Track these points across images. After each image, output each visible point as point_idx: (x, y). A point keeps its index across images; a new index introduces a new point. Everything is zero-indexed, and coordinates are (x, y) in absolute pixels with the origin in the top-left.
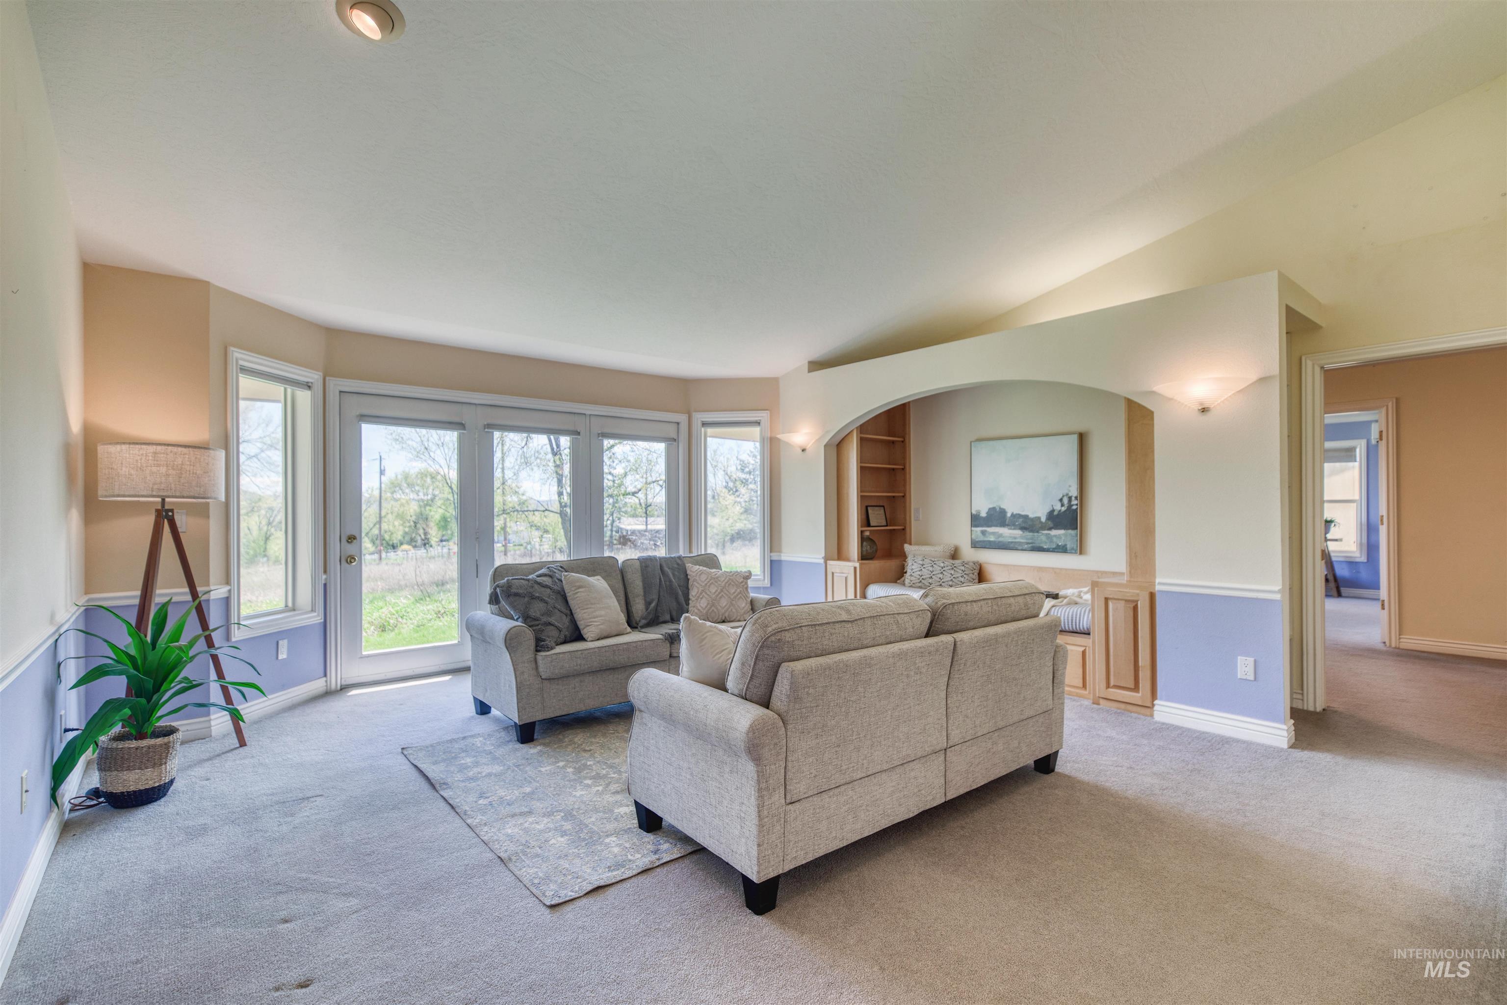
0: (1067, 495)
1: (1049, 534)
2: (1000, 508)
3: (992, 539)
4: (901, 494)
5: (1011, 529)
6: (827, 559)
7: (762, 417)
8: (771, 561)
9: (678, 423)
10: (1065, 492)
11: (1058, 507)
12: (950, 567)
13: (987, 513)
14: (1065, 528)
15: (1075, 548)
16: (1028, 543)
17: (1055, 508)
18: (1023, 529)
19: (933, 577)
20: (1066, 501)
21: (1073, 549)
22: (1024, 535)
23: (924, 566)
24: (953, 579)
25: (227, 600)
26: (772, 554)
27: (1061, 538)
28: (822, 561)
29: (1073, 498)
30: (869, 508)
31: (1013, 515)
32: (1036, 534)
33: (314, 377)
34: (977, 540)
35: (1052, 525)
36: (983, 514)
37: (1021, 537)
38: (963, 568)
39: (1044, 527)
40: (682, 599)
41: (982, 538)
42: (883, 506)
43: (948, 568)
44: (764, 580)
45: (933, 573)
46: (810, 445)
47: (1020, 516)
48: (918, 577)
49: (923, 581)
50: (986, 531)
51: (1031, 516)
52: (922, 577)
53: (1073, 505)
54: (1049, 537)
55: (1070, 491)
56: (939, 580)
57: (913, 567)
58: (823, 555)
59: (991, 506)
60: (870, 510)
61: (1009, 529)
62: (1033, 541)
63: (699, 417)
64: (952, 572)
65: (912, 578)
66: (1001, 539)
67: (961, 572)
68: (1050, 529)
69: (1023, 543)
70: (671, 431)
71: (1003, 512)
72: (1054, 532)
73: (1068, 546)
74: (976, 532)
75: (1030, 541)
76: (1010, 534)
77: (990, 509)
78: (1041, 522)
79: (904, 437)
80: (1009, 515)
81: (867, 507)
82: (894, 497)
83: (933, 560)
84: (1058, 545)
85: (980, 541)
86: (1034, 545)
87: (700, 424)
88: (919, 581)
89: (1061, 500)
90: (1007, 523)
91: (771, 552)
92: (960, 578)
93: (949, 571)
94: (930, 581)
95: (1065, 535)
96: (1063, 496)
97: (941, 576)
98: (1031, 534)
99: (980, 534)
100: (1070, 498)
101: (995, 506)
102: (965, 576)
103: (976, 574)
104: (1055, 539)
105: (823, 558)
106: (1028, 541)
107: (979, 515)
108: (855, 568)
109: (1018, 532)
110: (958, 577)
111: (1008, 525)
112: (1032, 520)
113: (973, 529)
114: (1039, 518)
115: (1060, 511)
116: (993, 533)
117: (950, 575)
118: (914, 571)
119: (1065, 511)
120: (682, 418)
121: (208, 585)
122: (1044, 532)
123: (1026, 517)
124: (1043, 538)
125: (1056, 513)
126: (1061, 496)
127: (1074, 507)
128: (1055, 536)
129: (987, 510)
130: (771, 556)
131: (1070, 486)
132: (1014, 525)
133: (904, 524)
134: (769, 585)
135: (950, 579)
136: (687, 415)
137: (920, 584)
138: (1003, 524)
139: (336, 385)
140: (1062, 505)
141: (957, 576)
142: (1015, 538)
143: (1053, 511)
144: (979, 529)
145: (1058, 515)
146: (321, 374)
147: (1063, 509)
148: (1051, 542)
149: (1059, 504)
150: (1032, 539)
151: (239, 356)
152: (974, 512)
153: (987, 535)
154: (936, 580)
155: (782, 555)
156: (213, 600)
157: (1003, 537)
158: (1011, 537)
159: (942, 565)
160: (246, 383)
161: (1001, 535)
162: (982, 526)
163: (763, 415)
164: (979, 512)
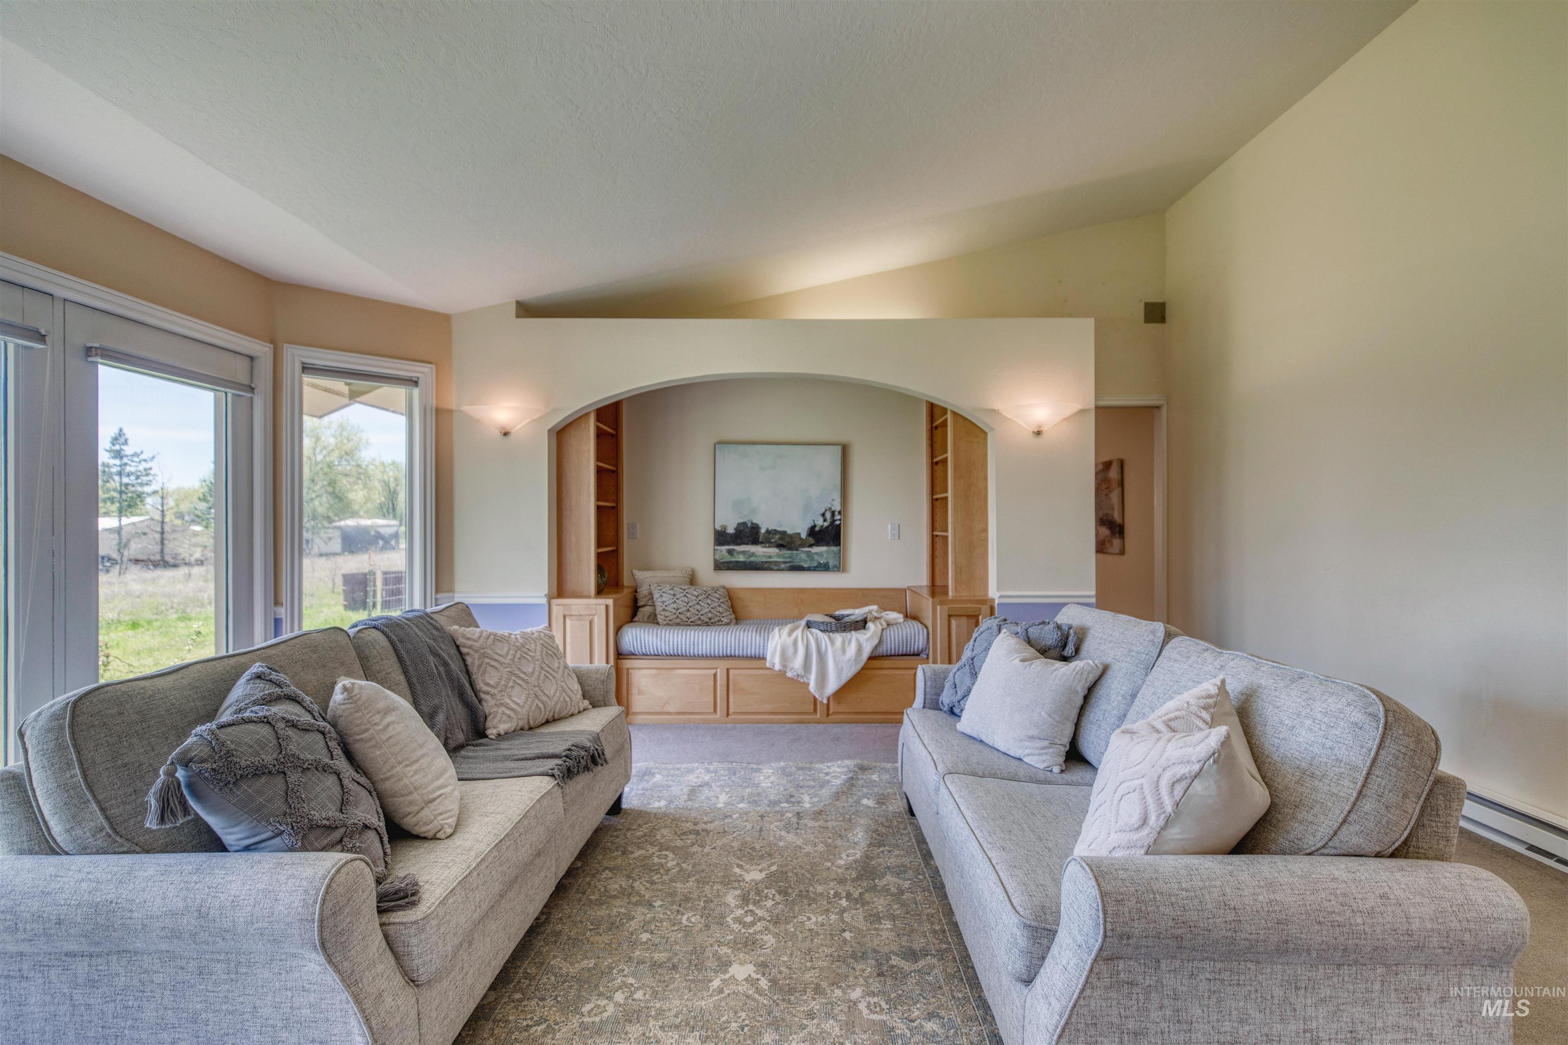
0: (830, 509)
1: (810, 551)
2: (752, 523)
3: (741, 558)
4: (615, 504)
5: (765, 547)
6: (550, 598)
7: (423, 373)
9: (252, 358)
10: (829, 506)
11: (820, 522)
13: (736, 529)
14: (828, 544)
15: (838, 565)
16: (785, 563)
17: (817, 523)
18: (780, 546)
19: (690, 609)
20: (828, 515)
21: (835, 566)
22: (781, 553)
24: (712, 610)
26: (440, 596)
27: (823, 555)
28: (544, 601)
29: (836, 513)
31: (768, 532)
32: (795, 552)
35: (813, 542)
36: (731, 530)
37: (778, 556)
39: (803, 544)
45: (689, 604)
46: (518, 427)
47: (776, 532)
48: (674, 611)
49: (680, 616)
50: (734, 550)
51: (790, 532)
52: (679, 611)
53: (836, 520)
54: (809, 554)
55: (833, 505)
57: (664, 599)
58: (546, 592)
59: (741, 521)
61: (763, 547)
62: (791, 560)
63: (296, 355)
65: (667, 614)
66: (752, 559)
68: (811, 546)
69: (778, 562)
70: (239, 373)
71: (755, 528)
72: (815, 550)
73: (831, 564)
74: (721, 551)
75: (788, 560)
76: (764, 552)
77: (739, 524)
78: (801, 539)
79: (616, 430)
80: (763, 531)
84: (819, 563)
86: (792, 564)
87: (298, 368)
88: (675, 616)
89: (823, 515)
90: (760, 540)
91: (437, 592)
95: (827, 552)
96: (826, 510)
97: (699, 607)
98: (789, 552)
99: (725, 554)
100: (833, 513)
101: (745, 520)
103: (729, 602)
104: (816, 557)
105: (545, 595)
106: (785, 560)
107: (725, 532)
109: (774, 551)
111: (761, 543)
112: (791, 536)
113: (716, 548)
114: (799, 534)
115: (822, 526)
116: (743, 552)
117: (707, 606)
118: (665, 604)
119: (828, 527)
120: (261, 349)
122: (804, 549)
123: (784, 533)
124: (803, 556)
125: (817, 529)
126: (824, 510)
127: (838, 523)
128: (816, 553)
129: (735, 526)
131: (833, 500)
132: (769, 542)
133: (615, 544)
136: (272, 348)
137: (678, 620)
138: (755, 541)
140: (825, 520)
142: (770, 557)
143: (815, 526)
144: (724, 548)
145: (820, 531)
147: (826, 524)
148: (812, 559)
149: (821, 519)
150: (790, 557)
152: (718, 528)
153: (735, 554)
155: (456, 595)
157: (756, 556)
158: (765, 556)
161: (753, 554)
162: (729, 544)
163: (426, 370)
164: (725, 528)
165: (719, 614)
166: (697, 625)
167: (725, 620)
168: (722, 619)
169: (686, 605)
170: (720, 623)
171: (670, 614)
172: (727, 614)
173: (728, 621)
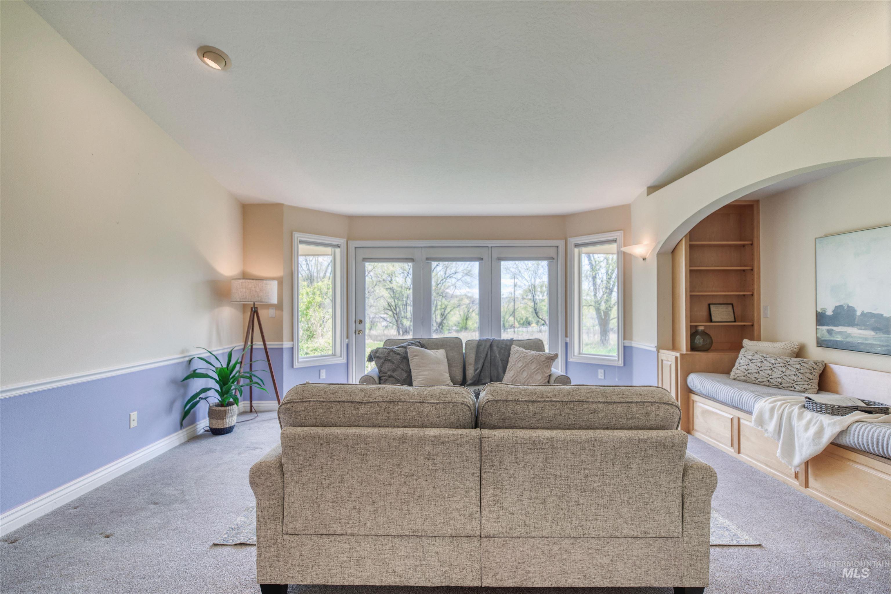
2: (848, 306)
3: (839, 338)
4: (751, 294)
5: (861, 329)
6: (659, 348)
7: (617, 236)
8: (625, 347)
9: (558, 247)
12: (781, 365)
13: (833, 311)
16: (882, 346)
18: (876, 329)
19: (760, 372)
22: (877, 336)
23: (752, 361)
24: (784, 377)
25: (292, 349)
26: (625, 341)
28: (655, 349)
30: (711, 306)
31: (863, 314)
33: (342, 241)
34: (823, 339)
36: (829, 313)
37: (875, 339)
38: (798, 366)
40: (500, 369)
41: (827, 337)
42: (732, 304)
43: (779, 365)
44: (619, 360)
45: (761, 369)
47: (872, 315)
48: (744, 371)
49: (748, 375)
50: (832, 330)
51: (886, 315)
52: (748, 372)
56: (768, 376)
57: (741, 361)
58: (656, 345)
59: (838, 304)
60: (713, 308)
61: (859, 329)
62: (888, 344)
63: (573, 241)
64: (784, 369)
65: (738, 372)
66: (849, 340)
67: (795, 370)
69: (876, 345)
70: (552, 252)
71: (852, 310)
74: (822, 330)
75: (885, 344)
76: (860, 334)
77: (836, 307)
79: (752, 240)
80: (859, 313)
81: (709, 305)
82: (744, 295)
83: (765, 356)
85: (826, 340)
87: (573, 246)
88: (744, 374)
90: (856, 322)
91: (624, 339)
92: (793, 376)
93: (780, 369)
94: (757, 376)
97: (769, 372)
98: (886, 336)
99: (826, 334)
101: (842, 304)
102: (799, 375)
103: (817, 375)
105: (655, 347)
106: (882, 344)
107: (825, 313)
108: (676, 358)
109: (870, 333)
110: (790, 375)
111: (857, 325)
113: (818, 327)
116: (840, 333)
117: (780, 373)
118: (740, 364)
120: (561, 244)
121: (282, 341)
123: (880, 316)
129: (833, 308)
130: (624, 343)
132: (865, 324)
133: (752, 321)
134: (622, 365)
135: (780, 376)
136: (564, 240)
137: (745, 378)
138: (852, 323)
139: (353, 244)
141: (789, 373)
142: (866, 339)
144: (825, 328)
146: (345, 239)
150: (887, 341)
151: (298, 236)
152: (819, 310)
153: (834, 334)
154: (763, 376)
155: (633, 342)
156: (285, 348)
157: (852, 338)
158: (861, 338)
159: (773, 361)
160: (302, 248)
161: (849, 336)
162: (828, 325)
163: (618, 234)
164: (824, 310)
165: (792, 382)
166: (765, 385)
167: (798, 388)
168: (795, 386)
169: (757, 368)
170: (792, 389)
171: (740, 372)
172: (802, 383)
173: (802, 389)
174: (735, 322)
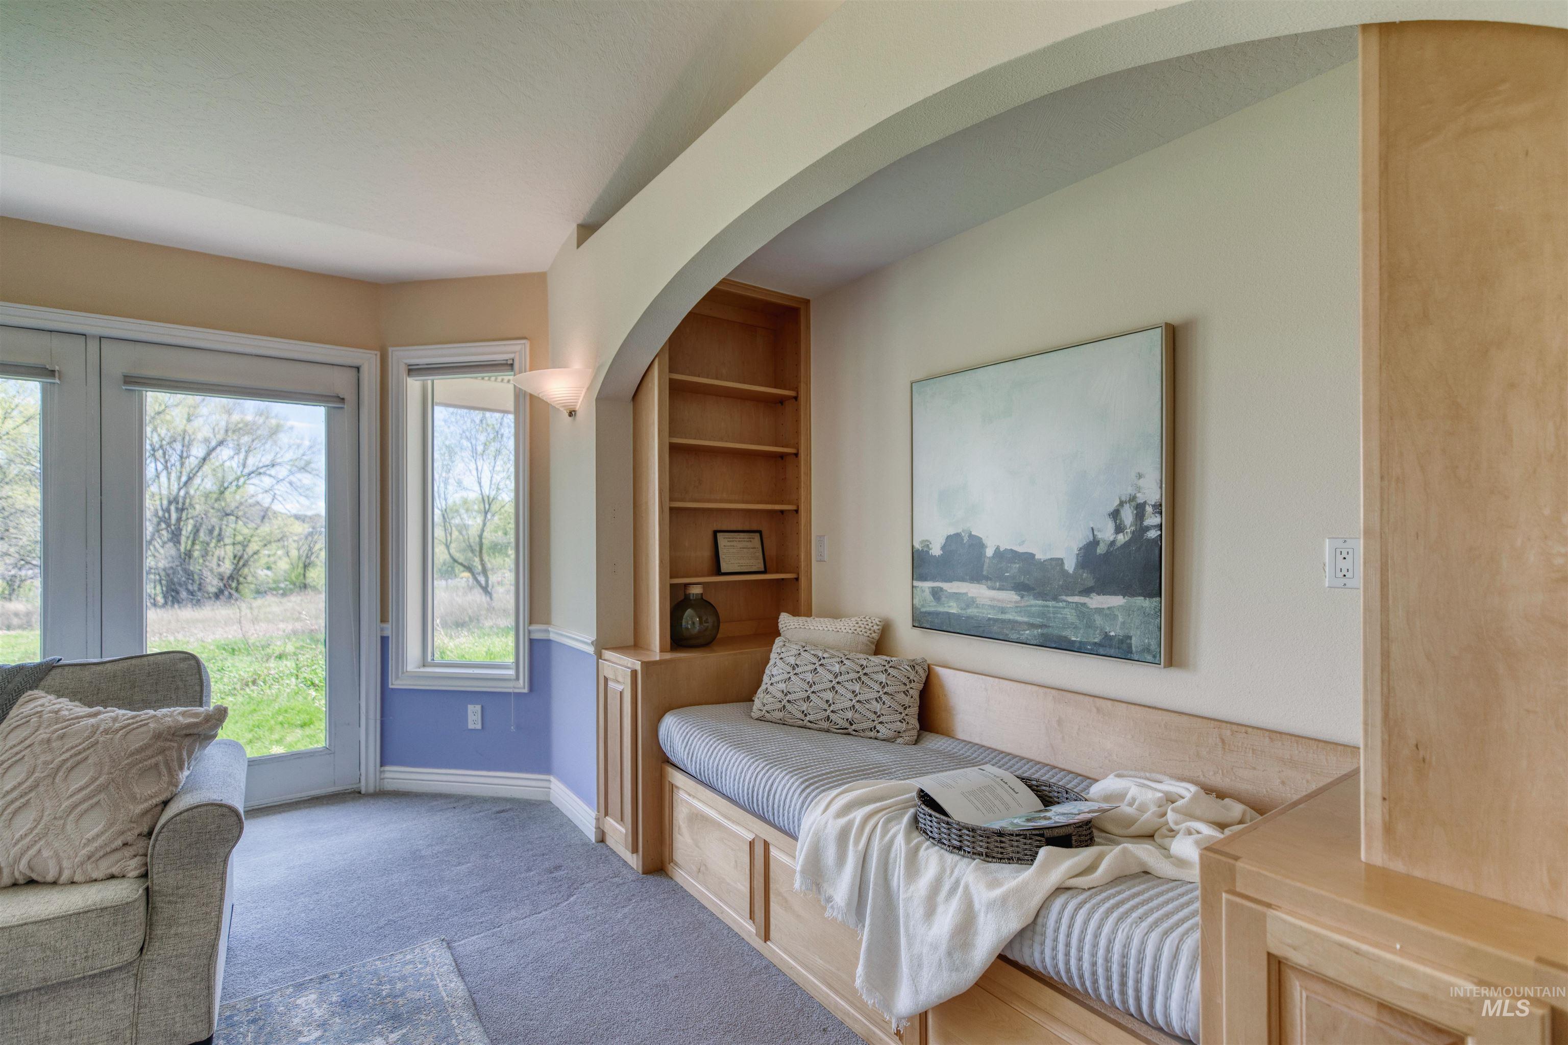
0: (1133, 499)
1: (1084, 604)
2: (971, 536)
3: (953, 608)
4: (794, 508)
5: (994, 589)
6: (601, 646)
7: (515, 353)
8: (531, 641)
9: (357, 368)
10: (1130, 491)
11: (1107, 533)
12: (853, 675)
13: (943, 548)
14: (1126, 590)
15: (1154, 647)
16: (1032, 626)
17: (1100, 536)
18: (1021, 588)
19: (813, 697)
20: (1128, 516)
21: (1147, 650)
22: (1023, 604)
23: (798, 670)
24: (857, 706)
26: (534, 627)
27: (1115, 617)
28: (591, 650)
29: (1149, 509)
30: (720, 536)
31: (998, 553)
32: (1050, 603)
34: (923, 610)
35: (1091, 583)
36: (936, 551)
37: (1019, 609)
38: (882, 678)
39: (1071, 586)
41: (932, 606)
42: (760, 532)
43: (847, 677)
45: (814, 688)
47: (1015, 556)
48: (779, 695)
49: (788, 706)
50: (941, 589)
51: (1040, 556)
52: (789, 697)
53: (1148, 528)
54: (1082, 612)
55: (1139, 489)
56: (826, 706)
57: (775, 672)
58: (594, 638)
59: (952, 531)
60: (722, 540)
61: (989, 588)
62: (1045, 621)
63: (400, 357)
64: (857, 687)
65: (768, 699)
66: (972, 611)
67: (877, 687)
68: (1087, 592)
69: (1020, 623)
71: (977, 544)
72: (1096, 601)
73: (1134, 641)
75: (1038, 621)
76: (992, 599)
77: (949, 538)
78: (1064, 573)
79: (796, 389)
80: (989, 552)
81: (715, 533)
82: (782, 512)
83: (820, 655)
84: (1106, 636)
85: (929, 613)
86: (1045, 631)
87: (404, 371)
88: (780, 706)
89: (1115, 515)
90: (985, 573)
91: (531, 623)
92: (874, 702)
93: (849, 685)
94: (804, 707)
95: (1127, 610)
96: (1122, 504)
97: (829, 695)
98: (1040, 602)
99: (930, 598)
100: (1140, 510)
101: (959, 531)
102: (884, 698)
103: (915, 694)
104: (1099, 620)
105: (592, 643)
106: (1032, 621)
107: (928, 552)
108: (634, 673)
109: (1010, 597)
110: (868, 701)
111: (987, 578)
112: (1044, 566)
113: (916, 583)
114: (1060, 562)
115: (1113, 543)
116: (956, 596)
117: (850, 695)
119: (1126, 545)
120: (369, 360)
122: (1070, 599)
123: (1029, 558)
124: (1070, 615)
125: (1101, 549)
126: (1117, 502)
127: (1153, 534)
128: (1099, 611)
129: (944, 540)
130: (530, 632)
131: (1140, 476)
132: (1001, 578)
133: (796, 570)
135: (849, 704)
136: (379, 353)
137: (781, 715)
138: (976, 577)
140: (1119, 529)
141: (867, 697)
142: (1003, 611)
143: (1095, 543)
144: (927, 585)
145: (1108, 554)
147: (1121, 538)
148: (1090, 625)
149: (1110, 526)
150: (1042, 615)
152: (917, 545)
153: (943, 599)
154: (817, 707)
155: (549, 629)
157: (977, 607)
158: (993, 607)
159: (837, 668)
161: (971, 602)
162: (933, 579)
163: (518, 348)
164: (927, 544)
165: (873, 717)
166: (820, 730)
167: (884, 731)
168: (879, 727)
169: (806, 687)
170: (872, 734)
171: (771, 700)
172: (891, 718)
173: (890, 734)
174: (765, 572)
